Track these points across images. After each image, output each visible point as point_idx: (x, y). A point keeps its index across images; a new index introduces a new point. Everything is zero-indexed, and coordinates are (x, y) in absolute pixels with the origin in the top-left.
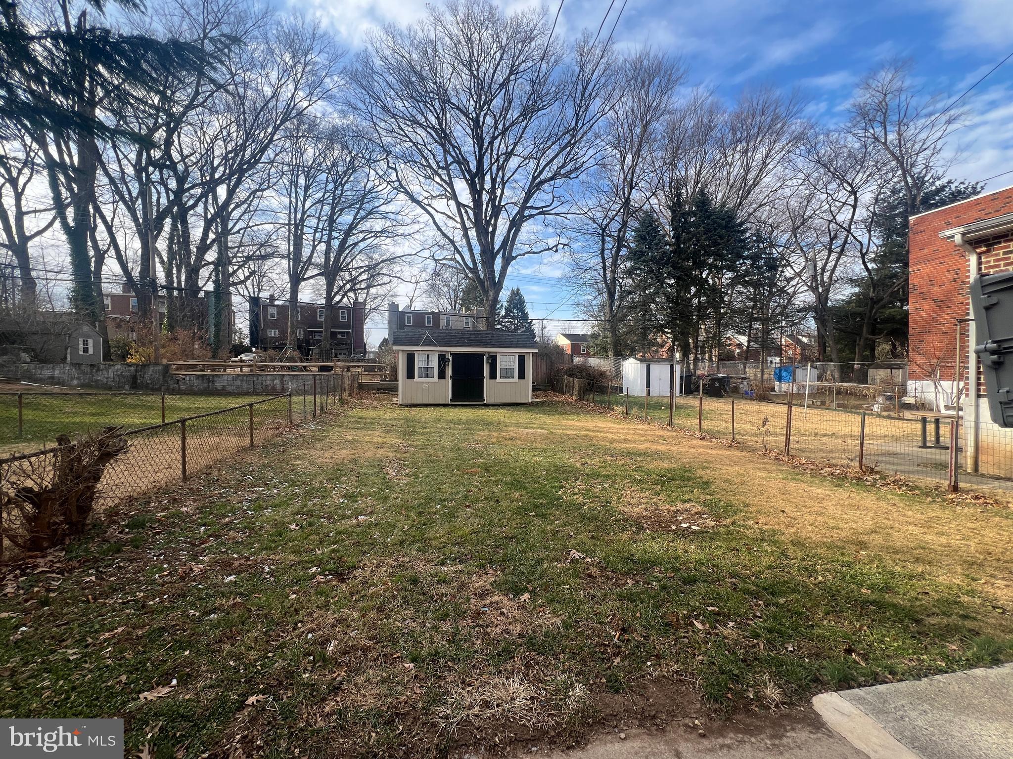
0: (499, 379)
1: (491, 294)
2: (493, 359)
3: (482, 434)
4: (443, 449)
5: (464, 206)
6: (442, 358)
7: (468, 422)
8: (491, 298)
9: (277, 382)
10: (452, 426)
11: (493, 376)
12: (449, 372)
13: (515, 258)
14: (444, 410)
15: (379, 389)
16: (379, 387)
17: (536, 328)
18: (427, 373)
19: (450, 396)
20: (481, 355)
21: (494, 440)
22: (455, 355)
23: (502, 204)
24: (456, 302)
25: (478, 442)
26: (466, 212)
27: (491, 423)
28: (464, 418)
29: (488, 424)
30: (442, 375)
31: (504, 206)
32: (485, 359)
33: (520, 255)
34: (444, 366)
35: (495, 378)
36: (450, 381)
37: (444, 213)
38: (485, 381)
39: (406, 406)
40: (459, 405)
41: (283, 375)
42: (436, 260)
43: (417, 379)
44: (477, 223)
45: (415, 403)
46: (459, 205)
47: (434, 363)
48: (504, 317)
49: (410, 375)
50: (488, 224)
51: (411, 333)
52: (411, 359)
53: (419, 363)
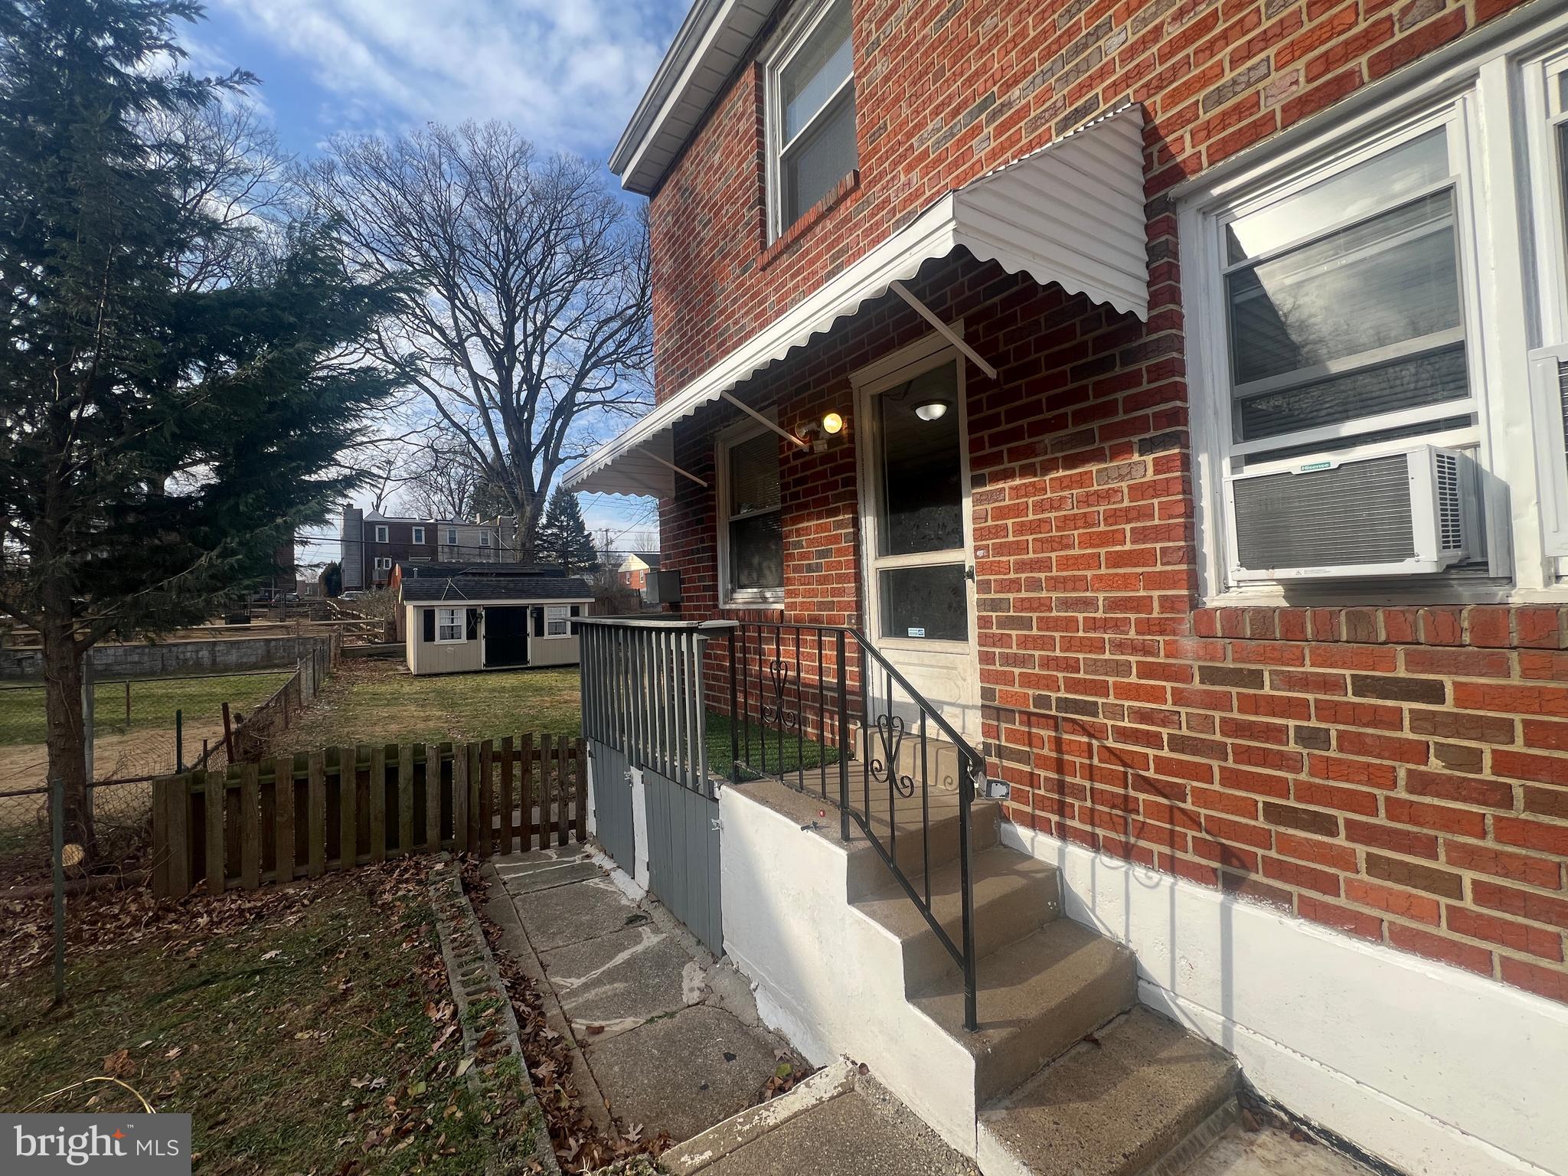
0: (546, 636)
1: (528, 509)
2: (539, 612)
3: (534, 700)
4: (496, 716)
5: (483, 379)
6: (472, 614)
7: (513, 689)
8: (528, 514)
9: (204, 654)
10: (497, 695)
11: (539, 632)
12: (482, 630)
13: (562, 461)
14: (479, 678)
15: (370, 656)
16: (370, 652)
17: (598, 542)
18: (451, 632)
19: (484, 660)
20: (524, 608)
21: (548, 705)
22: (487, 609)
23: (542, 378)
24: (461, 501)
25: (532, 707)
26: (487, 389)
27: (542, 689)
28: (508, 685)
29: (538, 690)
30: (472, 634)
31: (544, 381)
32: (529, 612)
33: (570, 458)
34: (476, 624)
35: (542, 634)
36: (483, 642)
37: (452, 390)
38: (529, 639)
39: (424, 676)
40: (495, 671)
41: (215, 643)
42: (435, 451)
43: (438, 641)
44: (505, 408)
45: (436, 671)
46: (475, 377)
47: (461, 620)
48: (545, 527)
49: (428, 634)
50: (522, 409)
51: (427, 583)
52: (428, 617)
53: (441, 620)
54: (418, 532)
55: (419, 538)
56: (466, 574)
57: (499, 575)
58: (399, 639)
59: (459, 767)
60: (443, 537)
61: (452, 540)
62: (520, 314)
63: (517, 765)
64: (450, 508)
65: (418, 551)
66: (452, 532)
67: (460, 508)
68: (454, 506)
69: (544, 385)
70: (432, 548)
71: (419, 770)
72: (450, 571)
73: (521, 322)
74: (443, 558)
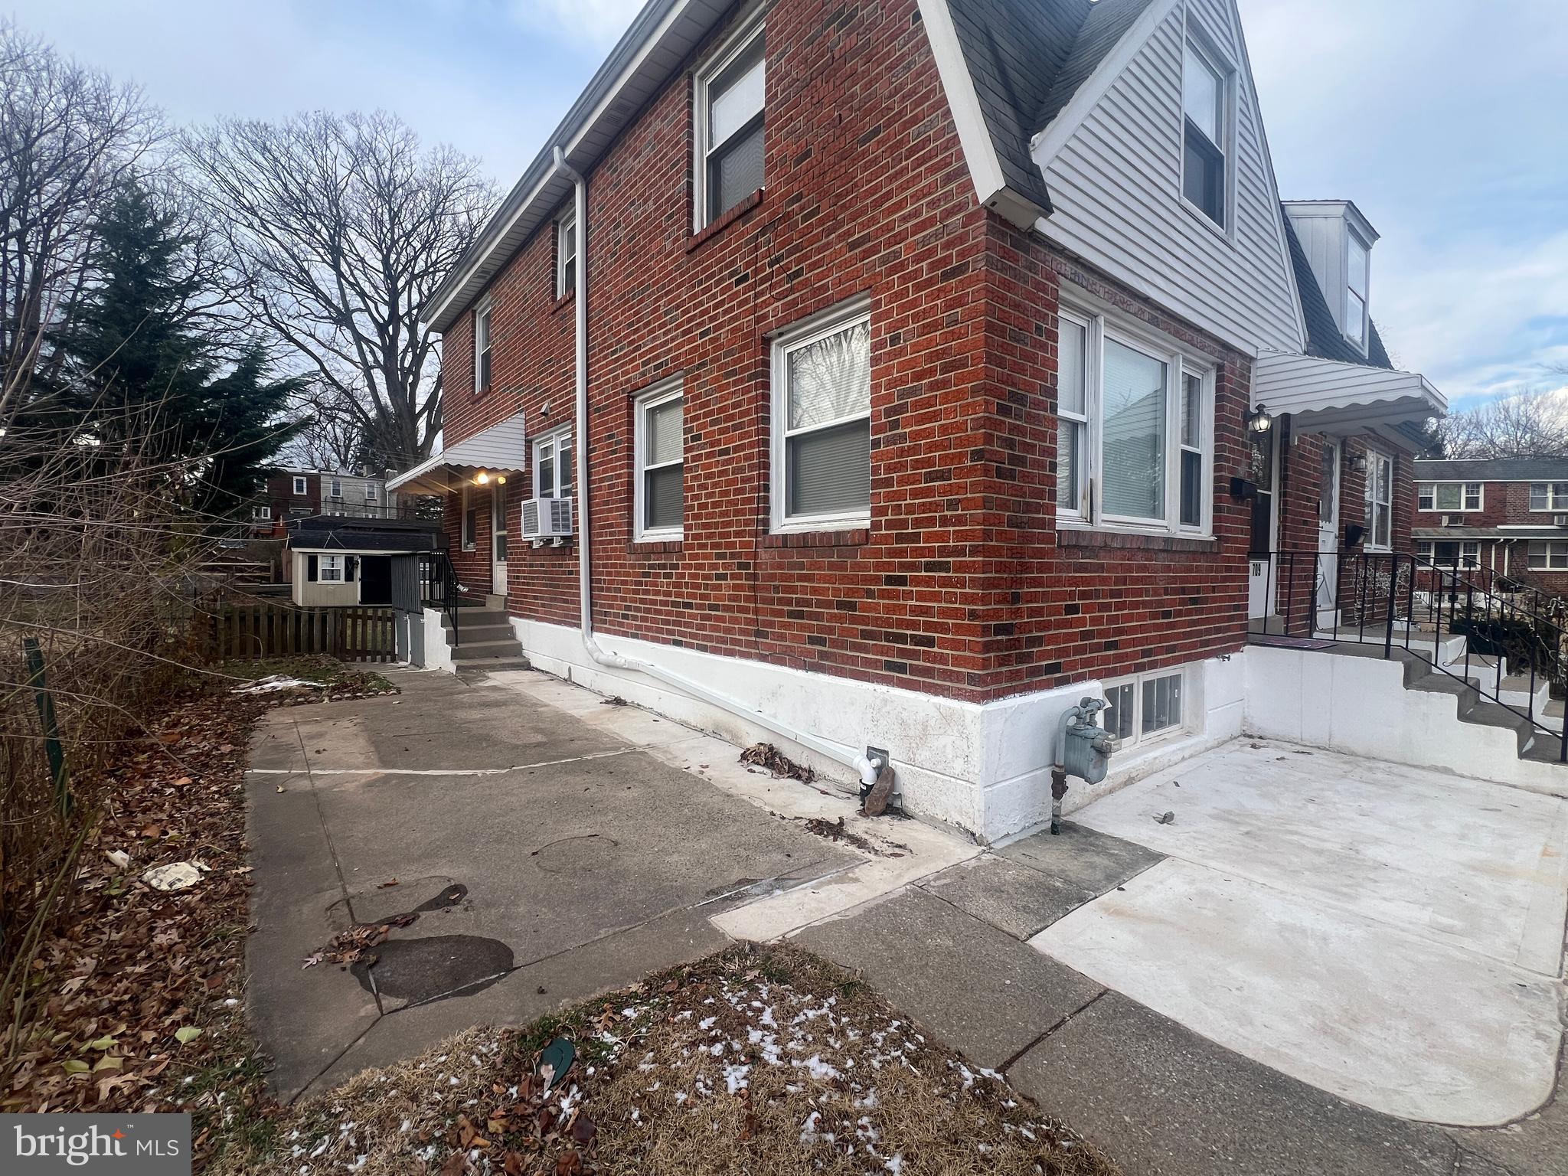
5: (368, 341)
6: (350, 561)
12: (358, 573)
15: (259, 593)
16: (259, 590)
18: (332, 574)
19: (359, 598)
22: (362, 557)
23: (430, 341)
26: (372, 352)
30: (349, 577)
31: (431, 345)
34: (353, 568)
36: (359, 584)
43: (320, 581)
44: (389, 368)
46: (359, 338)
47: (340, 565)
49: (312, 575)
50: (407, 372)
51: (310, 534)
52: (312, 561)
53: (322, 565)
54: (300, 482)
55: (300, 489)
56: (346, 528)
57: (376, 529)
58: (284, 580)
59: (330, 619)
60: (327, 491)
61: (336, 492)
62: (404, 288)
63: (360, 622)
64: (334, 456)
65: (299, 501)
66: (336, 484)
67: (346, 456)
68: (339, 454)
69: (431, 349)
70: (314, 498)
71: (311, 617)
72: (332, 523)
73: (405, 295)
74: (326, 511)
